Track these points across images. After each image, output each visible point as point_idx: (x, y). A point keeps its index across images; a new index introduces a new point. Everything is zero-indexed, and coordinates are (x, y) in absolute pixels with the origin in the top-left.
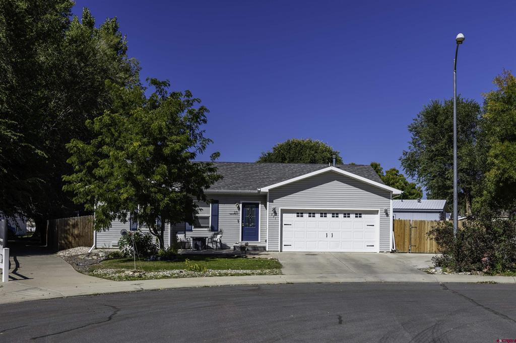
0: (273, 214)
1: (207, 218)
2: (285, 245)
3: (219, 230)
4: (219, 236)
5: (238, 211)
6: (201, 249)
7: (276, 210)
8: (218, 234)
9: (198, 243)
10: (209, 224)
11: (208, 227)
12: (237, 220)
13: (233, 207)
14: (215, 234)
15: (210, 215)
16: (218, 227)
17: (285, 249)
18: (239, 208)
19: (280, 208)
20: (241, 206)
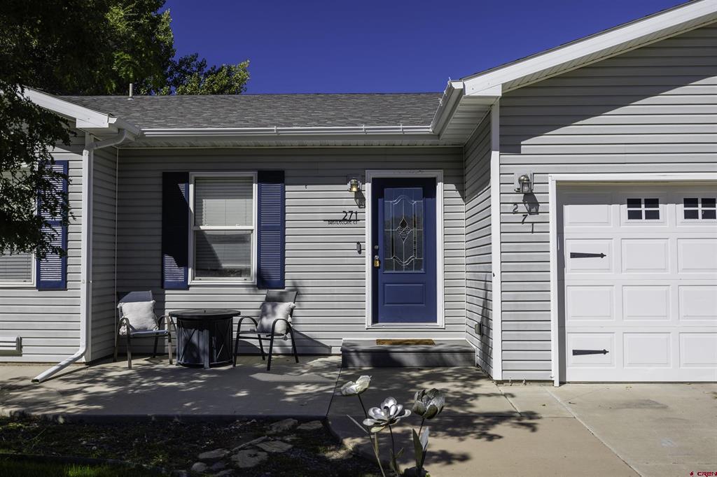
0: (522, 208)
1: (242, 238)
2: (576, 353)
3: (288, 283)
4: (282, 309)
5: (355, 208)
6: (206, 364)
7: (536, 188)
8: (281, 300)
9: (195, 339)
10: (248, 260)
11: (246, 272)
12: (355, 246)
13: (339, 197)
14: (269, 300)
15: (254, 226)
16: (283, 272)
17: (578, 369)
18: (359, 196)
19: (552, 180)
20: (367, 189)
